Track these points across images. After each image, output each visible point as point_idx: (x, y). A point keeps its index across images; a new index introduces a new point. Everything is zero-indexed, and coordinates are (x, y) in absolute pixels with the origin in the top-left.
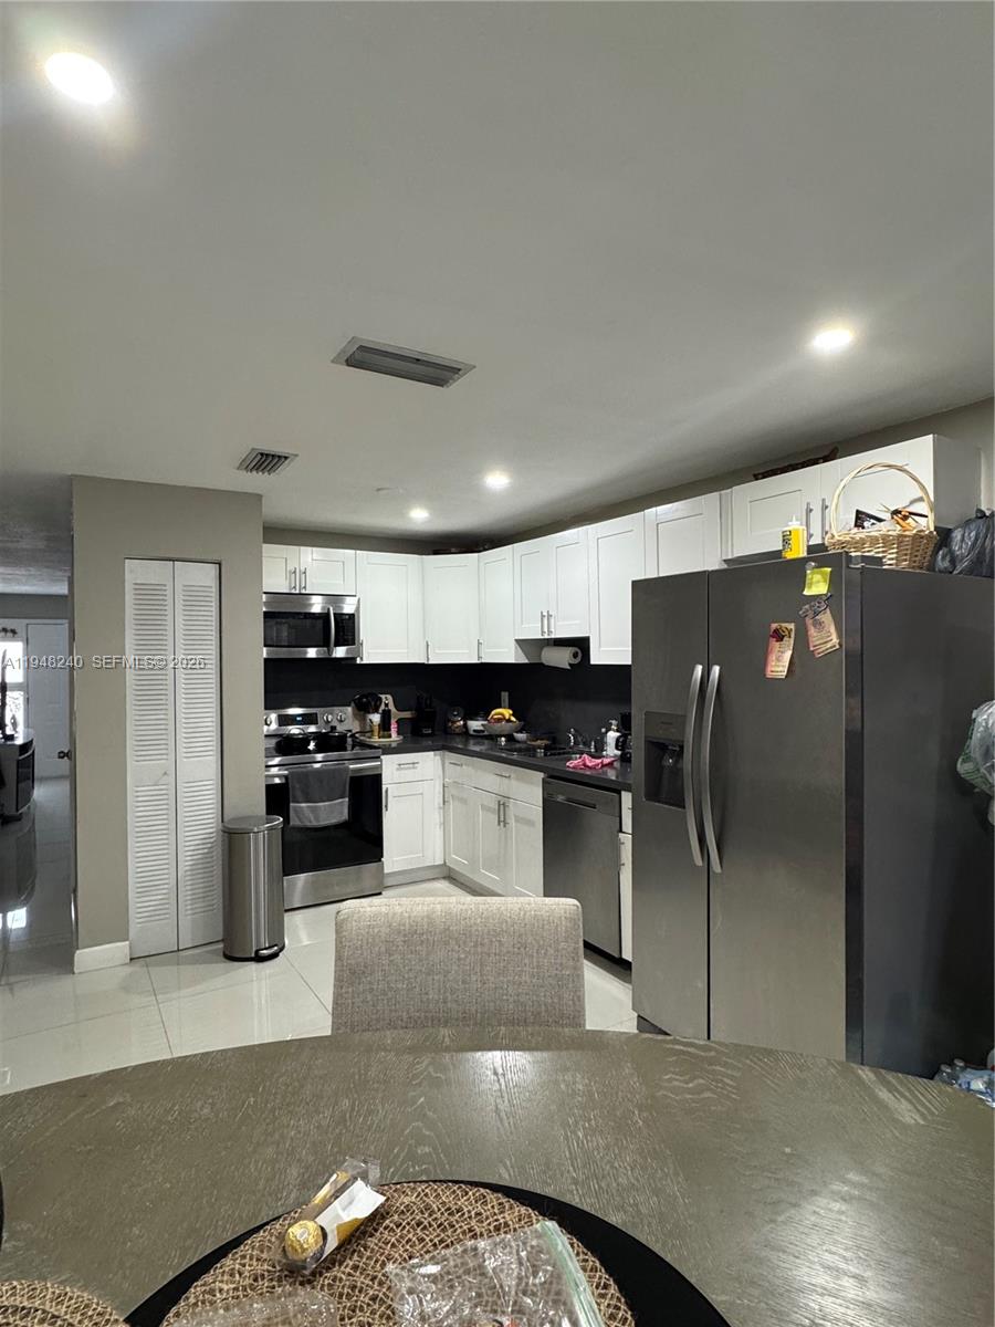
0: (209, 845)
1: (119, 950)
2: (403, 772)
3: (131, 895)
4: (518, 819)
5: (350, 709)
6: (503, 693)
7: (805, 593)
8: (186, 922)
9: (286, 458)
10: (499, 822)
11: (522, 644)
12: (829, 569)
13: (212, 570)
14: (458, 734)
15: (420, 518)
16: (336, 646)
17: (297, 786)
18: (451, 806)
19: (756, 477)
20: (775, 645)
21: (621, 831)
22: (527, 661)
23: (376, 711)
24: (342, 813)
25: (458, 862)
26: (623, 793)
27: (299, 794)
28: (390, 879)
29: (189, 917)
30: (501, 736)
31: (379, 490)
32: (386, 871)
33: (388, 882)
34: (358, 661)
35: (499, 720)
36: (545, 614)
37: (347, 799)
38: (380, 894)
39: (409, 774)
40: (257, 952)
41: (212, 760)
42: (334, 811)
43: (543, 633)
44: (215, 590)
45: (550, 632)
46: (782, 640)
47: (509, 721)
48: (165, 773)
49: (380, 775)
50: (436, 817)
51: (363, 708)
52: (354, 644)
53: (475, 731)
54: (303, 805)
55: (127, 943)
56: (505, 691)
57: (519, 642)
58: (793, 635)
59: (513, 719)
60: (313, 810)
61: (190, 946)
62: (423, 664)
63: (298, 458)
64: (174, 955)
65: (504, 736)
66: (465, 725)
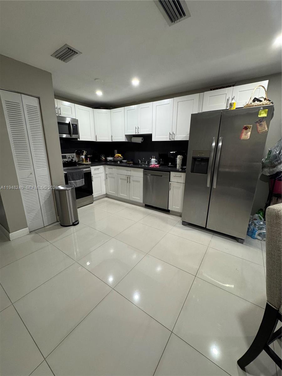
0: (49, 195)
1: (25, 230)
2: (95, 171)
3: (26, 214)
4: (133, 181)
5: (75, 154)
6: (115, 150)
7: (259, 116)
8: (45, 218)
9: (77, 53)
10: (128, 182)
11: (127, 136)
12: (267, 110)
13: (36, 100)
14: (104, 161)
15: (99, 95)
16: (73, 134)
17: (70, 176)
18: (109, 179)
19: (211, 90)
20: (245, 131)
21: (170, 181)
22: (127, 141)
23: (82, 155)
24: (83, 183)
25: (111, 193)
26: (171, 172)
27: (71, 179)
28: (95, 198)
29: (46, 217)
30: (118, 161)
31: (95, 79)
32: (94, 197)
33: (94, 199)
34: (78, 140)
35: (118, 157)
36: (137, 127)
37: (84, 179)
38: (93, 203)
39: (97, 172)
40: (73, 223)
41: (46, 169)
42: (80, 183)
43: (136, 133)
44: (38, 108)
45: (138, 133)
46: (247, 129)
47: (121, 157)
48: (31, 173)
49: (91, 172)
50: (104, 182)
51: (79, 154)
52: (78, 134)
53: (109, 160)
54: (72, 181)
55: (27, 228)
56: (116, 150)
57: (126, 136)
58: (251, 128)
59: (122, 157)
60: (75, 183)
61: (48, 225)
62: (95, 142)
63: (81, 54)
64: (43, 229)
65: (119, 161)
66: (106, 159)
